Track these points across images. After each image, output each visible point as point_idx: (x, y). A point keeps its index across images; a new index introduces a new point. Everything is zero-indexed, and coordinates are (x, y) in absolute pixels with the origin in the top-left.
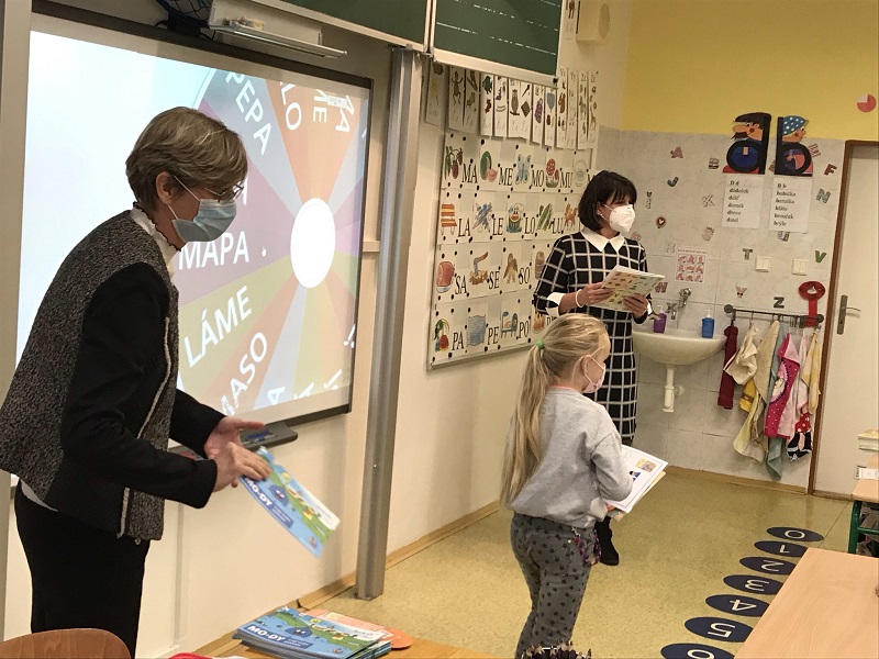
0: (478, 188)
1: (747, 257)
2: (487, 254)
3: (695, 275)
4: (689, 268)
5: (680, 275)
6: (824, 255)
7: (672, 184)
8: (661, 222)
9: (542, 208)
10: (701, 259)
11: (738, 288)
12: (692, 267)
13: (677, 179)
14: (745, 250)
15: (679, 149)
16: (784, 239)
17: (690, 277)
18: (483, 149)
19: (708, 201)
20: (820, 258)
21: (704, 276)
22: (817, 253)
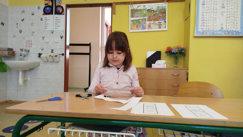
1: (43, 39)
3: (30, 46)
4: (28, 44)
5: (27, 46)
6: (63, 36)
7: (23, 20)
8: (21, 31)
10: (31, 41)
11: (42, 48)
12: (30, 43)
13: (24, 19)
14: (42, 37)
15: (24, 11)
16: (52, 33)
17: (29, 46)
19: (32, 24)
20: (62, 37)
21: (33, 46)
22: (61, 36)
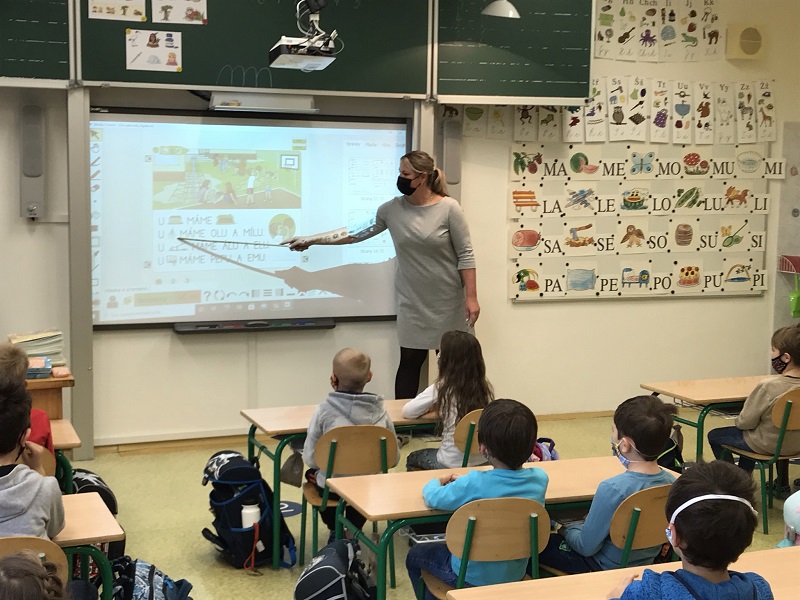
0: (569, 179)
2: (590, 226)
9: (680, 191)
18: (572, 153)
